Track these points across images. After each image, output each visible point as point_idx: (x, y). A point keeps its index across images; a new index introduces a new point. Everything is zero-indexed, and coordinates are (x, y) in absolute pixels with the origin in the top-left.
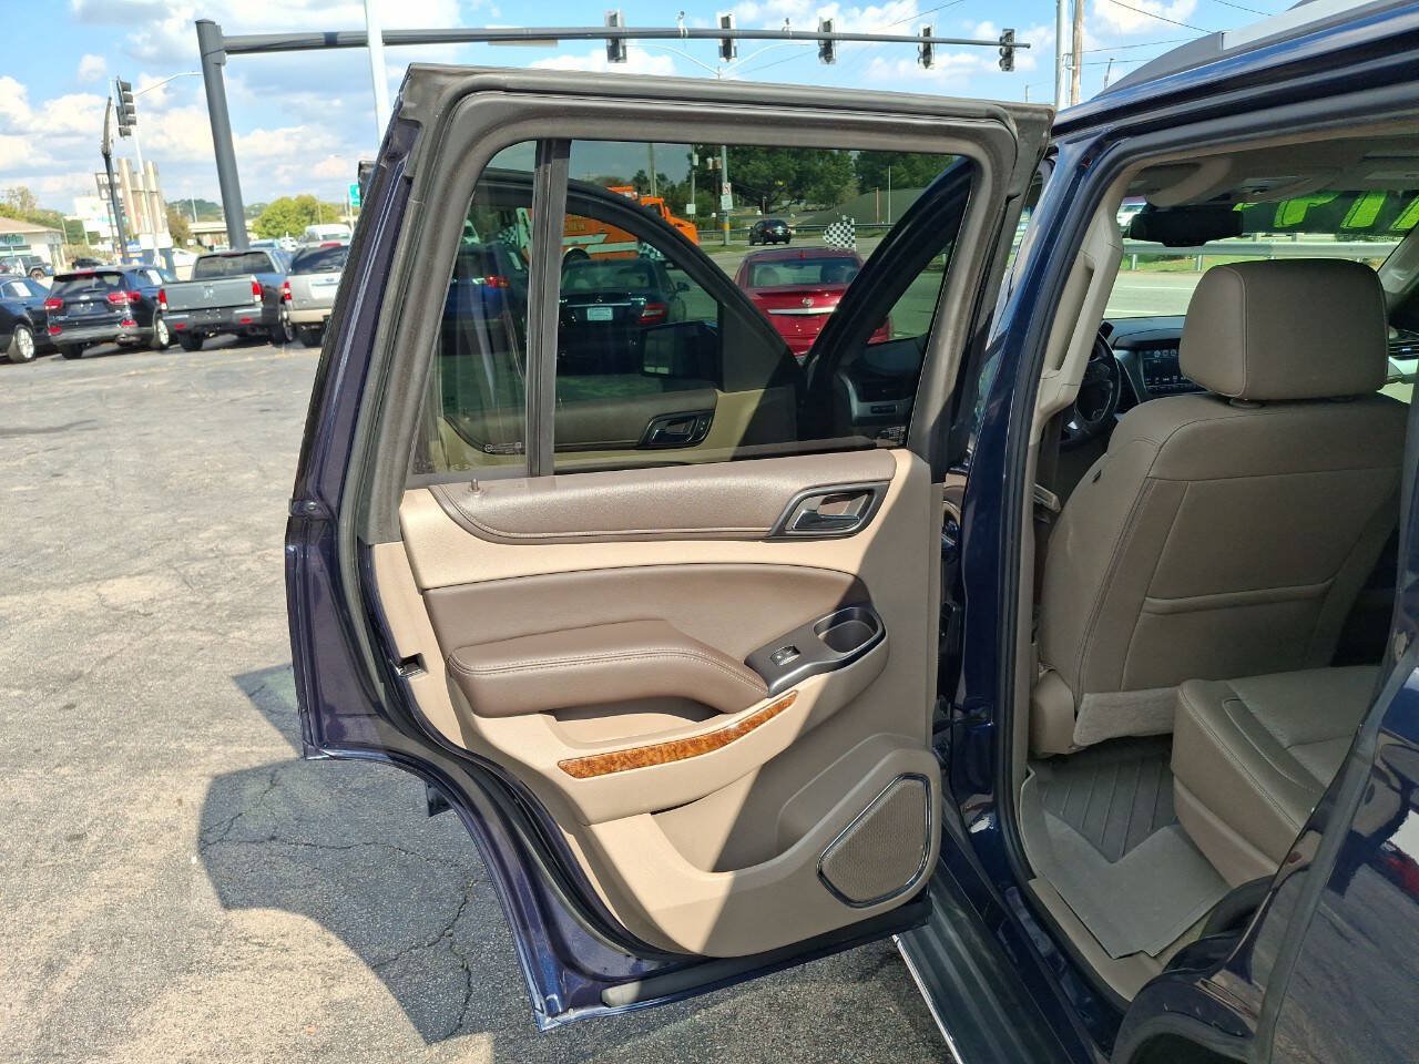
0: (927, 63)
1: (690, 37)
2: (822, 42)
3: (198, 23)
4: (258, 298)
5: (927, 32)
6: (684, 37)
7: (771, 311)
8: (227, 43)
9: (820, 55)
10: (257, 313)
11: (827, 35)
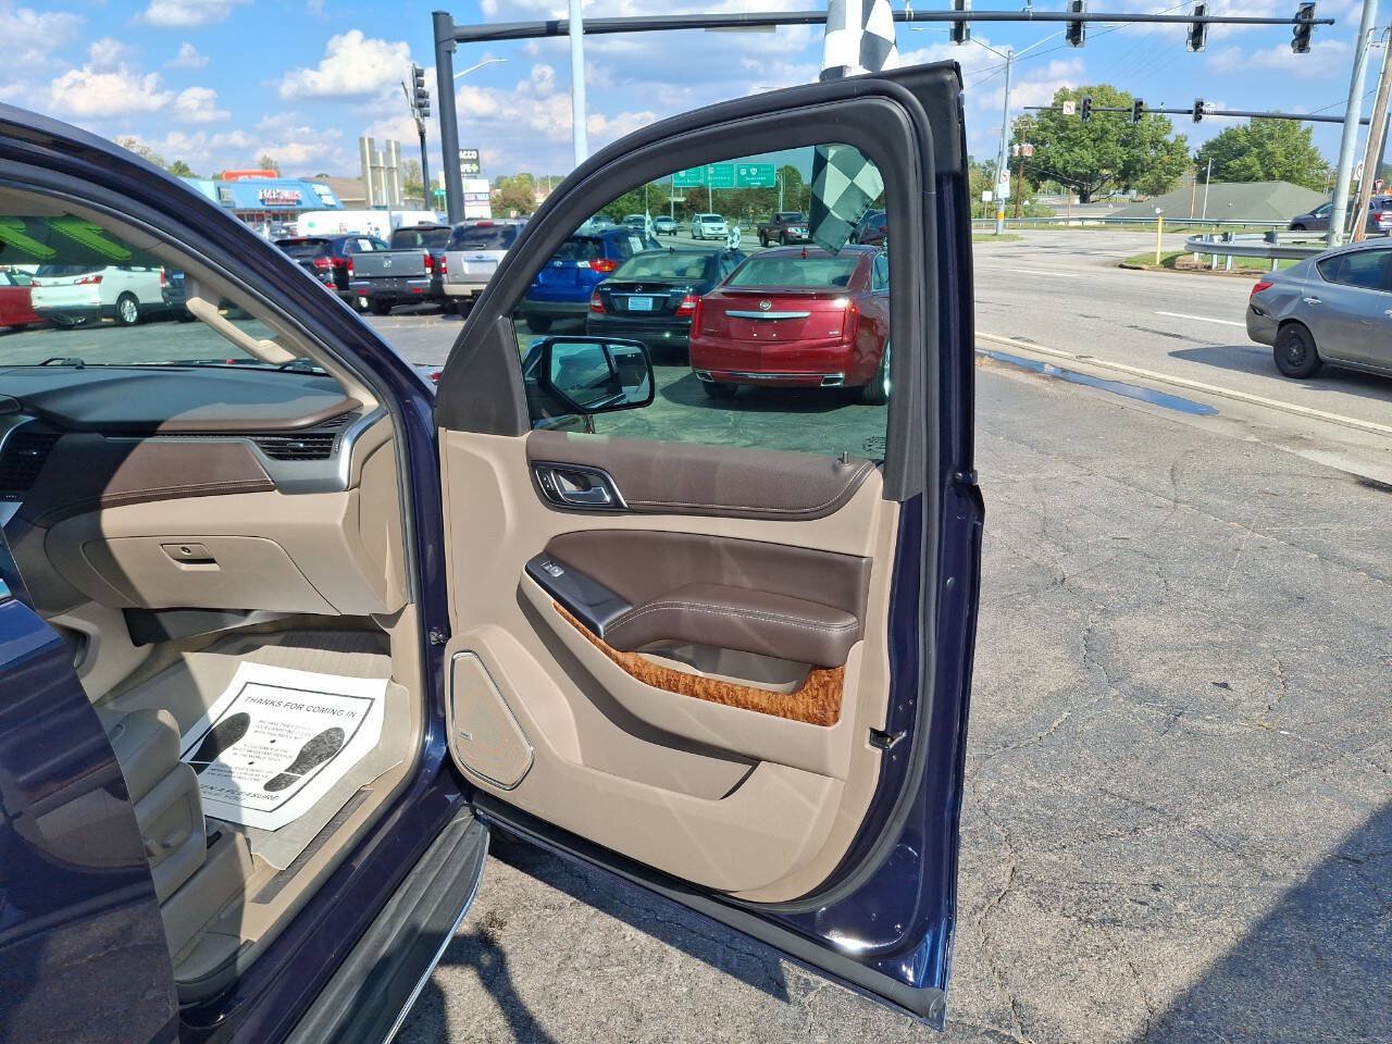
0: (1196, 45)
1: (915, 19)
2: (1070, 23)
3: (434, 14)
4: (429, 270)
5: (1200, 10)
6: (910, 20)
7: (728, 312)
8: (457, 32)
9: (1067, 38)
10: (426, 284)
11: (1076, 15)
